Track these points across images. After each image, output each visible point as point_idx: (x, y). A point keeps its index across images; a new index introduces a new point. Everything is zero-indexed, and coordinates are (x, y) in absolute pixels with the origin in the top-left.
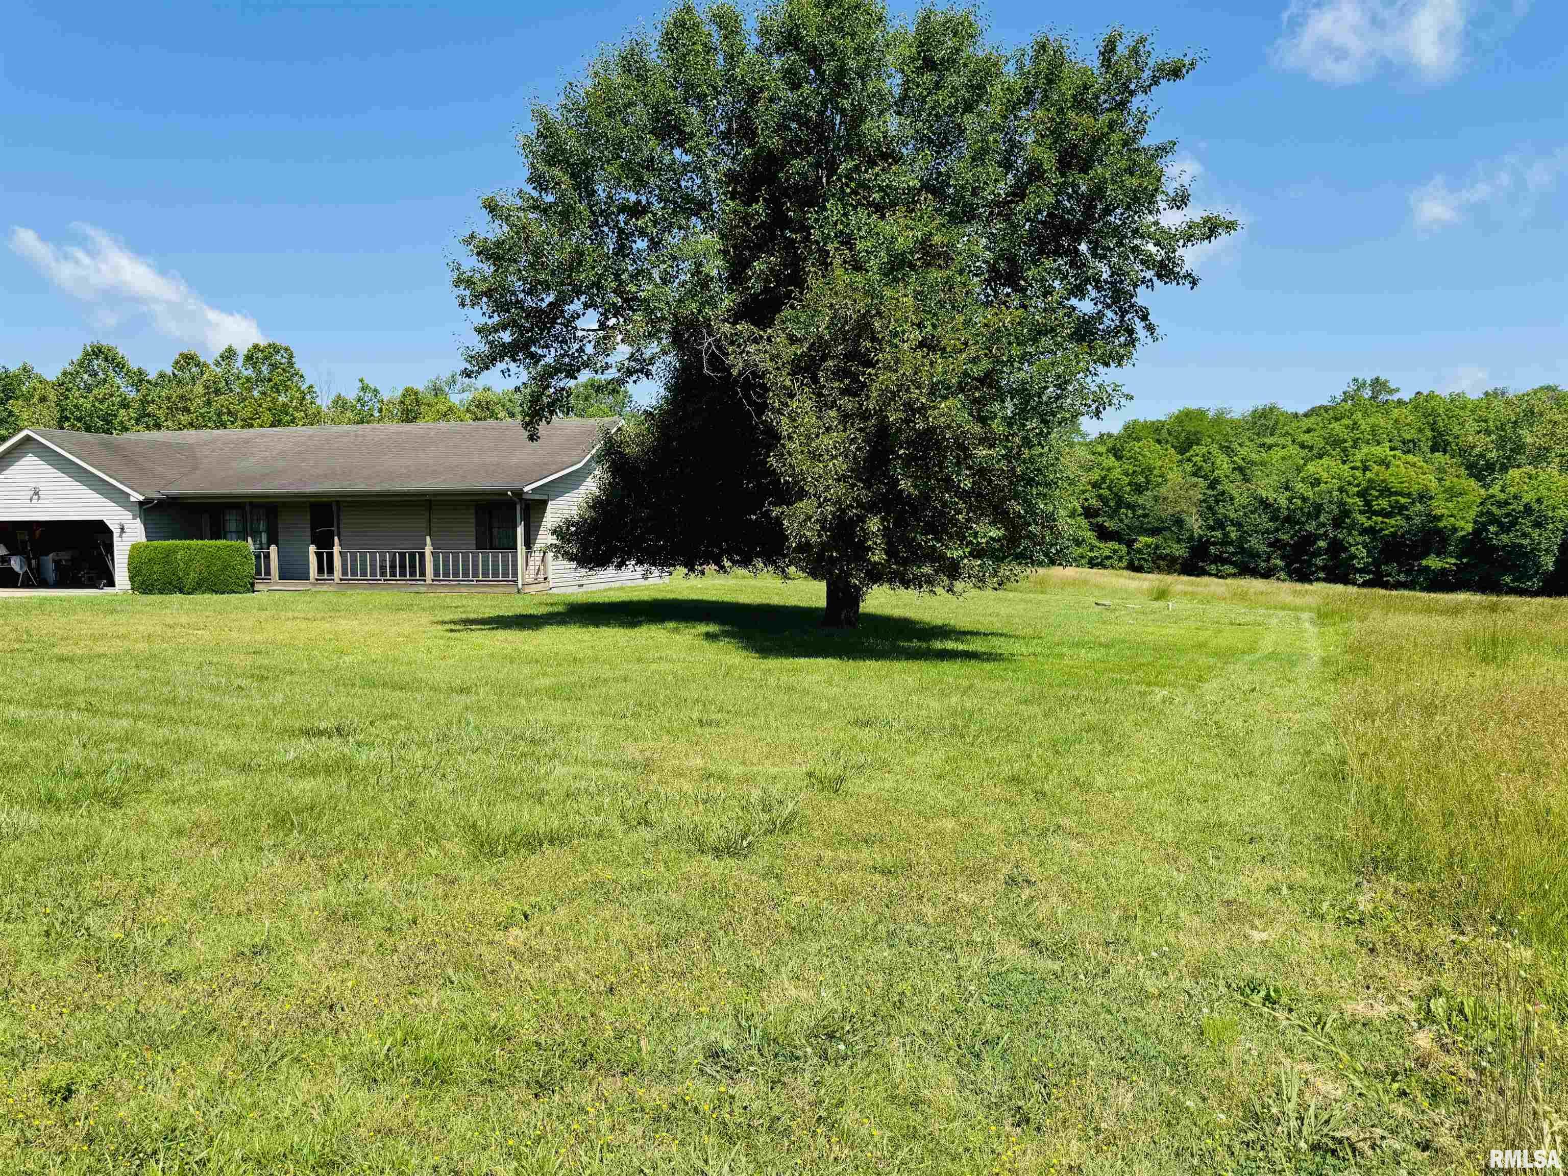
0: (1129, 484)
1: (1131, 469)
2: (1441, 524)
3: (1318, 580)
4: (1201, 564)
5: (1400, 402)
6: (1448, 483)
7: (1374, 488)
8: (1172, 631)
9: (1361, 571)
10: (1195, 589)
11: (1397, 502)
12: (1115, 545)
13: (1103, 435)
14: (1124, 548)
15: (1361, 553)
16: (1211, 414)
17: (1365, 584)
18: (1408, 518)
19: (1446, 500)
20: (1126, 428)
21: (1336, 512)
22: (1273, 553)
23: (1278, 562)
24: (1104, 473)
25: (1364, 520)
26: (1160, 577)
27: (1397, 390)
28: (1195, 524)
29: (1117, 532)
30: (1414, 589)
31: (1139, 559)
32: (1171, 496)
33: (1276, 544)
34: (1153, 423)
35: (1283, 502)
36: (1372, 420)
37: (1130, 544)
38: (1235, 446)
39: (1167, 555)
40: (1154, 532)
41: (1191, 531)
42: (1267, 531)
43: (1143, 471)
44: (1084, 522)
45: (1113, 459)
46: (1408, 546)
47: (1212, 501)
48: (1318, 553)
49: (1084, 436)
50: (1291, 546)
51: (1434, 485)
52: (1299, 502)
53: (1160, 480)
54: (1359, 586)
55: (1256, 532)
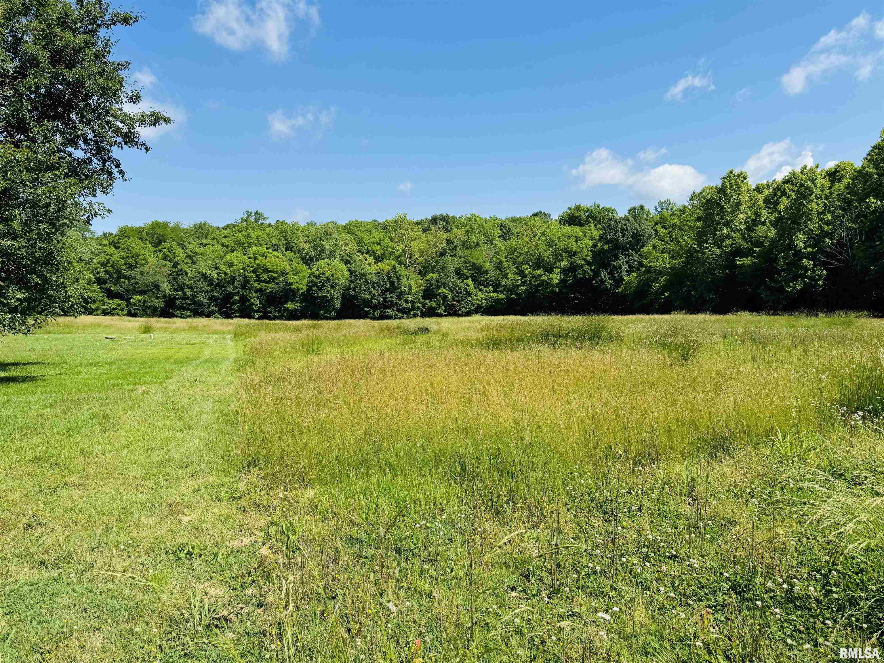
0: (125, 264)
1: (125, 255)
2: (293, 287)
3: (236, 317)
4: (171, 311)
5: (270, 225)
6: (294, 267)
7: (260, 269)
8: (153, 351)
9: (257, 311)
10: (167, 325)
11: (272, 276)
12: (118, 301)
13: (106, 233)
14: (124, 303)
15: (256, 302)
16: (171, 225)
17: (260, 318)
18: (277, 284)
19: (294, 275)
20: (121, 230)
21: (242, 281)
22: (211, 303)
23: (215, 309)
24: (108, 257)
25: (257, 285)
26: (147, 319)
27: (268, 218)
28: (166, 287)
29: (119, 293)
30: (282, 319)
31: (134, 309)
32: (151, 271)
33: (213, 299)
34: (137, 228)
35: (215, 276)
36: (256, 233)
37: (128, 300)
38: (186, 244)
39: (151, 306)
40: (142, 293)
41: (164, 291)
42: (207, 291)
43: (133, 257)
44: (96, 287)
45: (114, 249)
46: (278, 298)
47: (175, 274)
48: (234, 303)
49: (92, 233)
50: (220, 299)
51: (288, 267)
52: (223, 275)
53: (144, 262)
54: (257, 319)
55: (201, 292)
